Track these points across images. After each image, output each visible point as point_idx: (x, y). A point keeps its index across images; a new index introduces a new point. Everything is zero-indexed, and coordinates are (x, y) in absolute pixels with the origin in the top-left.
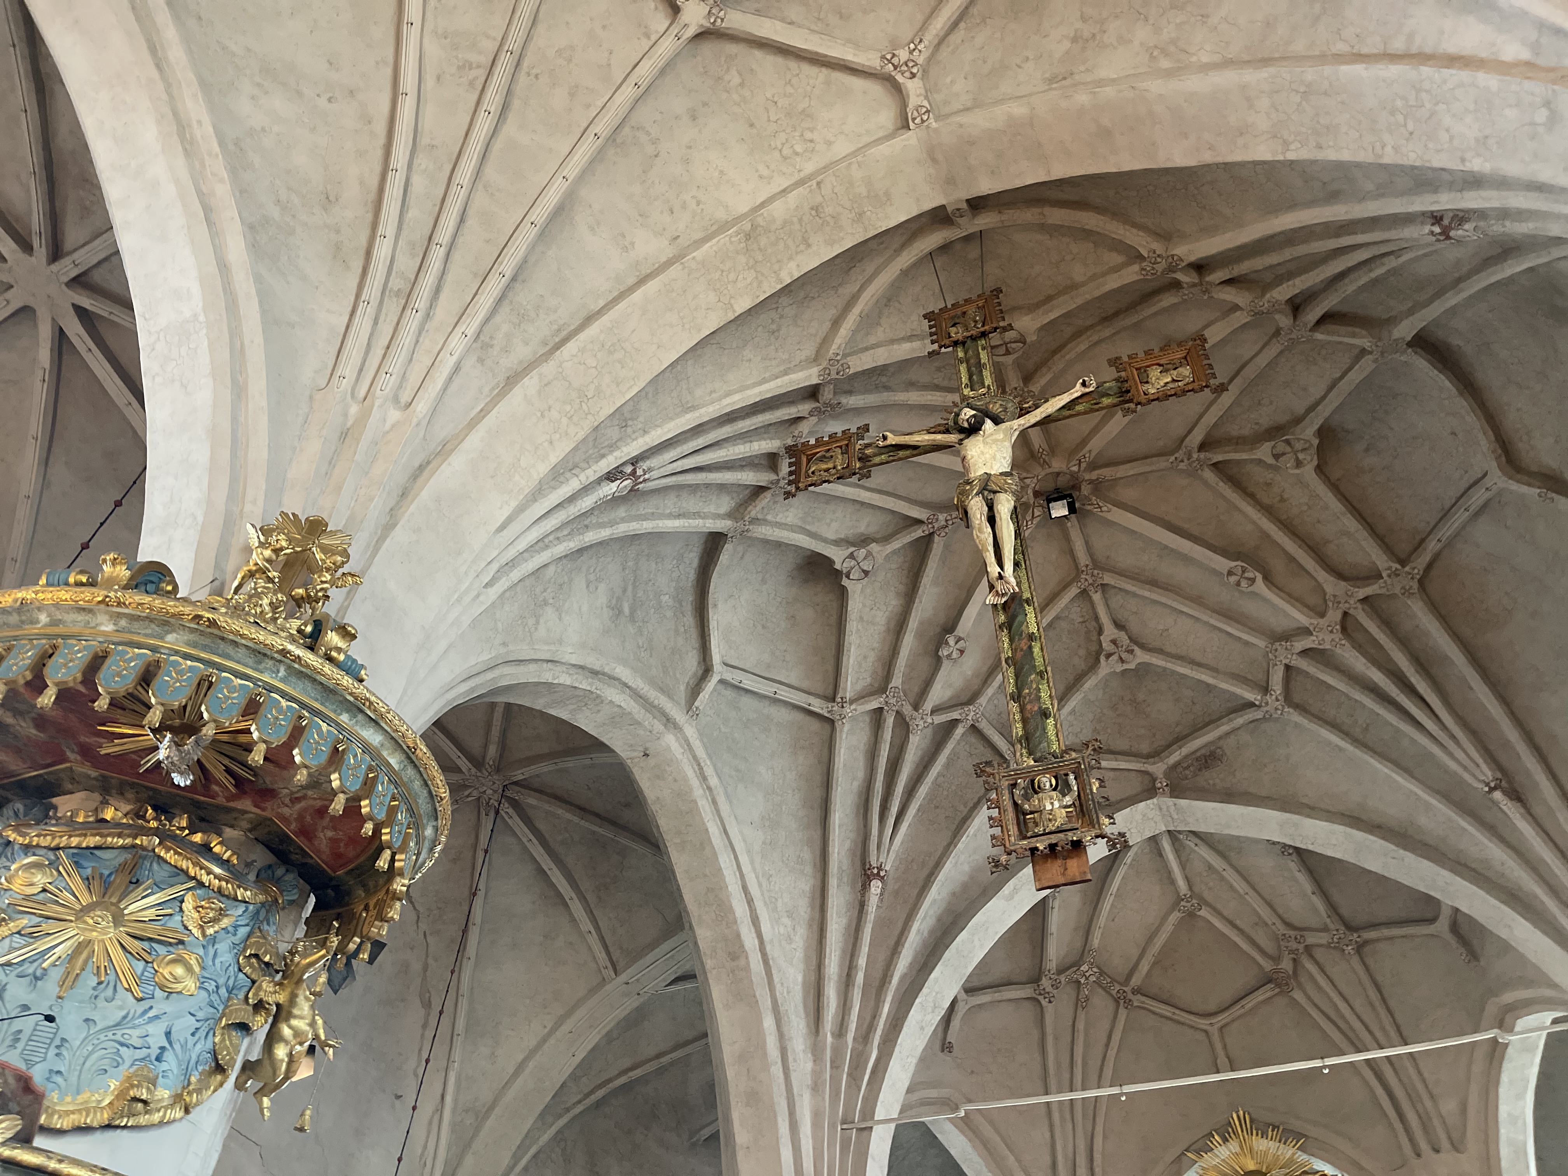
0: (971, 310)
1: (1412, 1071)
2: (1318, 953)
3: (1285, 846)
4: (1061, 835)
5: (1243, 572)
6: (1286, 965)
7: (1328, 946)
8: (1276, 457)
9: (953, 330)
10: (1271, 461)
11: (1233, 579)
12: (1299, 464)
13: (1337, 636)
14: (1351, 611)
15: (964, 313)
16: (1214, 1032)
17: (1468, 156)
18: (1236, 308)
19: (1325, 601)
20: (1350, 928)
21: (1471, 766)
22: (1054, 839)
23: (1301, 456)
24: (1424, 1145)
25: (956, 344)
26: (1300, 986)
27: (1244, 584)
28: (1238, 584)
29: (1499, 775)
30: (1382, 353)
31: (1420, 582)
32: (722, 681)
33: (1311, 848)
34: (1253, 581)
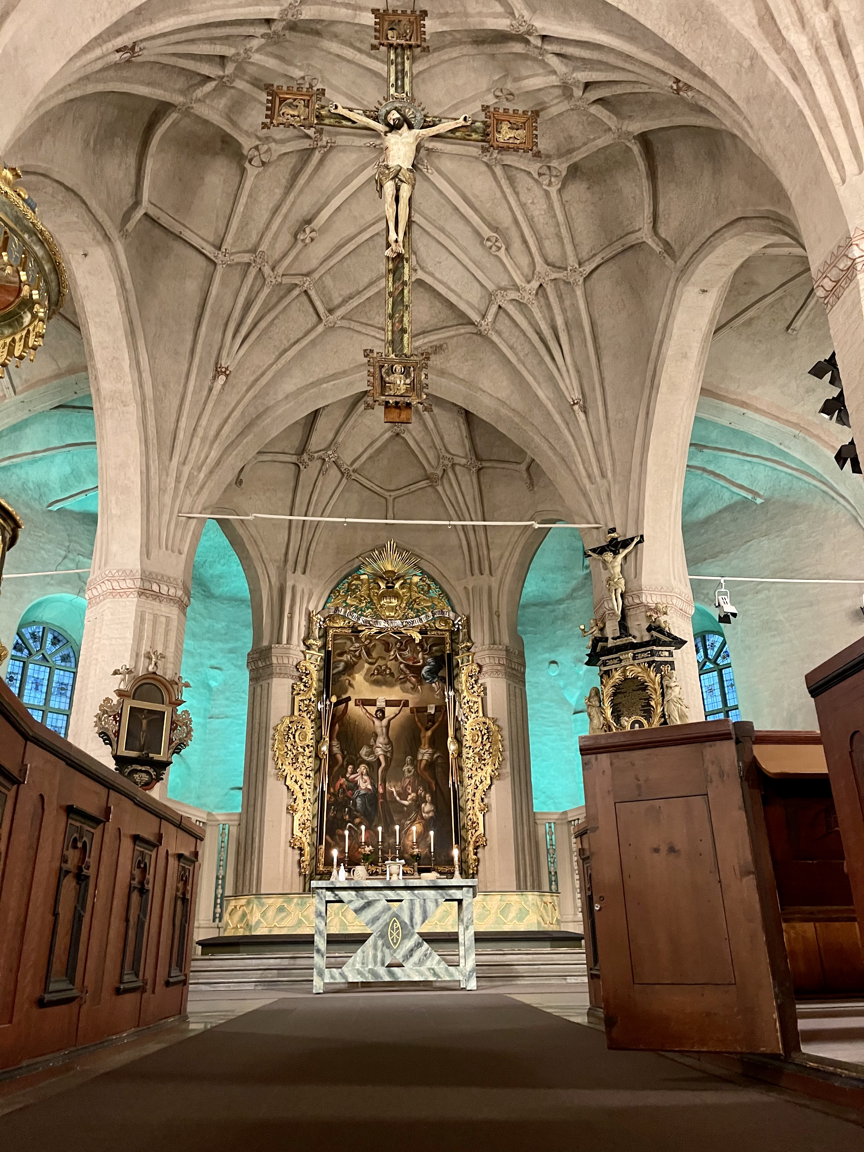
0: (404, 20)
1: (483, 535)
2: (457, 468)
3: (461, 408)
4: (402, 399)
5: (496, 241)
6: (439, 472)
7: (463, 466)
8: (540, 175)
9: (390, 33)
10: (536, 176)
11: (489, 244)
12: (550, 184)
13: (532, 297)
14: (544, 285)
15: (400, 21)
16: (390, 500)
17: (705, 63)
18: (554, 72)
19: (533, 273)
20: (478, 458)
21: (570, 387)
22: (398, 399)
23: (553, 179)
24: (476, 571)
25: (391, 45)
26: (442, 484)
27: (494, 248)
28: (491, 248)
29: (581, 397)
30: (619, 136)
31: (585, 279)
32: (146, 214)
33: (475, 413)
34: (499, 248)
